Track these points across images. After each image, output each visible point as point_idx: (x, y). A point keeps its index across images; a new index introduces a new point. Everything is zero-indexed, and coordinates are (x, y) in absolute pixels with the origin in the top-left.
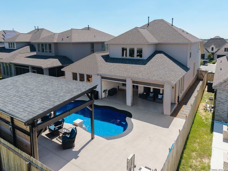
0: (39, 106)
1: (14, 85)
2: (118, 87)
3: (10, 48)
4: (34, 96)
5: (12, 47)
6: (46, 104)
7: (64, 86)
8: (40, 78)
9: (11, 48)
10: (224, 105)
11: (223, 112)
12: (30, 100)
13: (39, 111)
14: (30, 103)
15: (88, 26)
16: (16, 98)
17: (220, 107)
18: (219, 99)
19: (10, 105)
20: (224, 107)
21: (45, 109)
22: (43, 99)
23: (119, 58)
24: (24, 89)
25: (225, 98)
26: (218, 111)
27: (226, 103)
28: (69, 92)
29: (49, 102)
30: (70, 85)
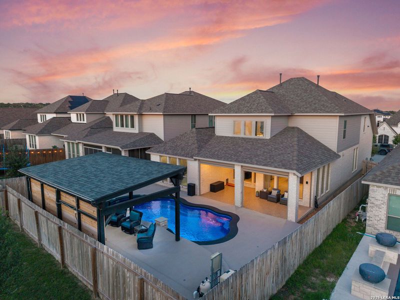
0: (109, 187)
1: (81, 166)
2: (227, 180)
3: (77, 122)
4: (104, 177)
5: (81, 120)
6: (118, 185)
7: (143, 168)
8: (114, 159)
9: (79, 122)
10: (381, 210)
11: (378, 220)
12: (100, 181)
13: (108, 192)
14: (99, 184)
15: (190, 88)
16: (84, 179)
17: (374, 212)
18: (373, 200)
19: (75, 185)
20: (380, 213)
21: (115, 190)
22: (115, 180)
23: (229, 137)
24: (93, 170)
25: (381, 199)
26: (371, 219)
27: (382, 206)
28: (147, 175)
29: (121, 184)
30: (151, 167)
